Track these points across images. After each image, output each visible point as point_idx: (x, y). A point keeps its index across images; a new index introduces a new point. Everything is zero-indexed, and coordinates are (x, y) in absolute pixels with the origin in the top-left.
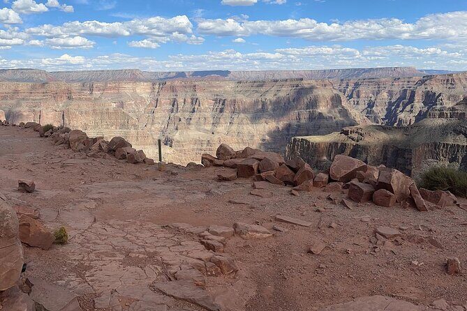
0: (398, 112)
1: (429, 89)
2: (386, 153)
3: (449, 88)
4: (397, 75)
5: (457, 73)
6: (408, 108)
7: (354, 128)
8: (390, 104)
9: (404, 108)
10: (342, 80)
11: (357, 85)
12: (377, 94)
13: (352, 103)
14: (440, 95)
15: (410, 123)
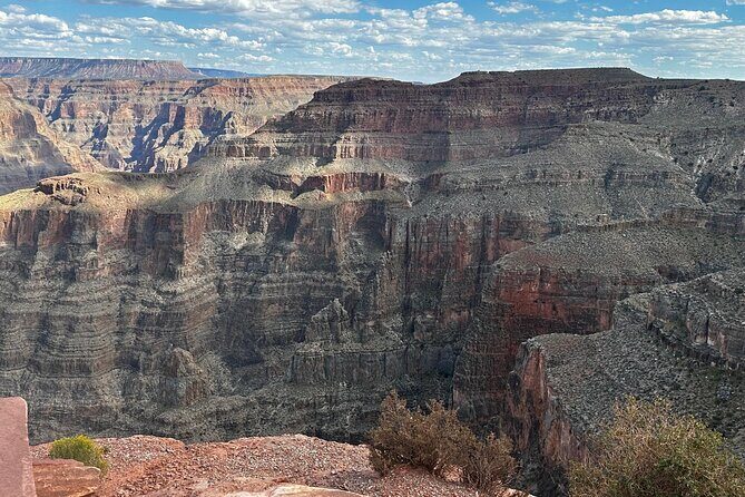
0: (156, 145)
1: (210, 104)
2: (133, 224)
3: (245, 103)
4: (149, 76)
5: (257, 78)
6: (175, 138)
7: (63, 179)
8: (140, 131)
9: (167, 138)
10: (34, 81)
11: (67, 92)
12: (112, 111)
13: (60, 128)
14: (229, 116)
15: (179, 167)
